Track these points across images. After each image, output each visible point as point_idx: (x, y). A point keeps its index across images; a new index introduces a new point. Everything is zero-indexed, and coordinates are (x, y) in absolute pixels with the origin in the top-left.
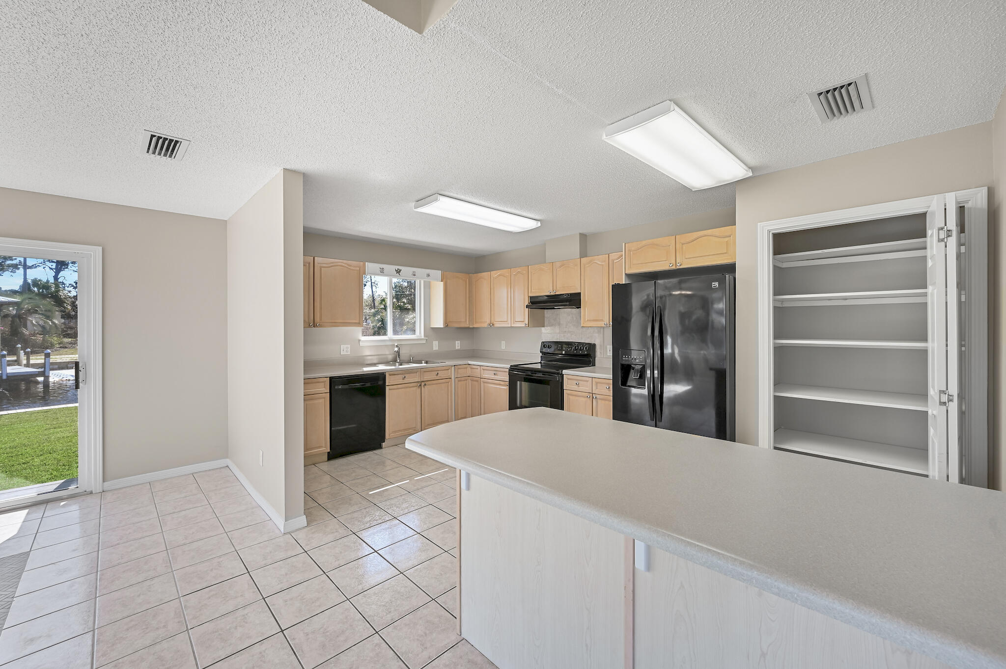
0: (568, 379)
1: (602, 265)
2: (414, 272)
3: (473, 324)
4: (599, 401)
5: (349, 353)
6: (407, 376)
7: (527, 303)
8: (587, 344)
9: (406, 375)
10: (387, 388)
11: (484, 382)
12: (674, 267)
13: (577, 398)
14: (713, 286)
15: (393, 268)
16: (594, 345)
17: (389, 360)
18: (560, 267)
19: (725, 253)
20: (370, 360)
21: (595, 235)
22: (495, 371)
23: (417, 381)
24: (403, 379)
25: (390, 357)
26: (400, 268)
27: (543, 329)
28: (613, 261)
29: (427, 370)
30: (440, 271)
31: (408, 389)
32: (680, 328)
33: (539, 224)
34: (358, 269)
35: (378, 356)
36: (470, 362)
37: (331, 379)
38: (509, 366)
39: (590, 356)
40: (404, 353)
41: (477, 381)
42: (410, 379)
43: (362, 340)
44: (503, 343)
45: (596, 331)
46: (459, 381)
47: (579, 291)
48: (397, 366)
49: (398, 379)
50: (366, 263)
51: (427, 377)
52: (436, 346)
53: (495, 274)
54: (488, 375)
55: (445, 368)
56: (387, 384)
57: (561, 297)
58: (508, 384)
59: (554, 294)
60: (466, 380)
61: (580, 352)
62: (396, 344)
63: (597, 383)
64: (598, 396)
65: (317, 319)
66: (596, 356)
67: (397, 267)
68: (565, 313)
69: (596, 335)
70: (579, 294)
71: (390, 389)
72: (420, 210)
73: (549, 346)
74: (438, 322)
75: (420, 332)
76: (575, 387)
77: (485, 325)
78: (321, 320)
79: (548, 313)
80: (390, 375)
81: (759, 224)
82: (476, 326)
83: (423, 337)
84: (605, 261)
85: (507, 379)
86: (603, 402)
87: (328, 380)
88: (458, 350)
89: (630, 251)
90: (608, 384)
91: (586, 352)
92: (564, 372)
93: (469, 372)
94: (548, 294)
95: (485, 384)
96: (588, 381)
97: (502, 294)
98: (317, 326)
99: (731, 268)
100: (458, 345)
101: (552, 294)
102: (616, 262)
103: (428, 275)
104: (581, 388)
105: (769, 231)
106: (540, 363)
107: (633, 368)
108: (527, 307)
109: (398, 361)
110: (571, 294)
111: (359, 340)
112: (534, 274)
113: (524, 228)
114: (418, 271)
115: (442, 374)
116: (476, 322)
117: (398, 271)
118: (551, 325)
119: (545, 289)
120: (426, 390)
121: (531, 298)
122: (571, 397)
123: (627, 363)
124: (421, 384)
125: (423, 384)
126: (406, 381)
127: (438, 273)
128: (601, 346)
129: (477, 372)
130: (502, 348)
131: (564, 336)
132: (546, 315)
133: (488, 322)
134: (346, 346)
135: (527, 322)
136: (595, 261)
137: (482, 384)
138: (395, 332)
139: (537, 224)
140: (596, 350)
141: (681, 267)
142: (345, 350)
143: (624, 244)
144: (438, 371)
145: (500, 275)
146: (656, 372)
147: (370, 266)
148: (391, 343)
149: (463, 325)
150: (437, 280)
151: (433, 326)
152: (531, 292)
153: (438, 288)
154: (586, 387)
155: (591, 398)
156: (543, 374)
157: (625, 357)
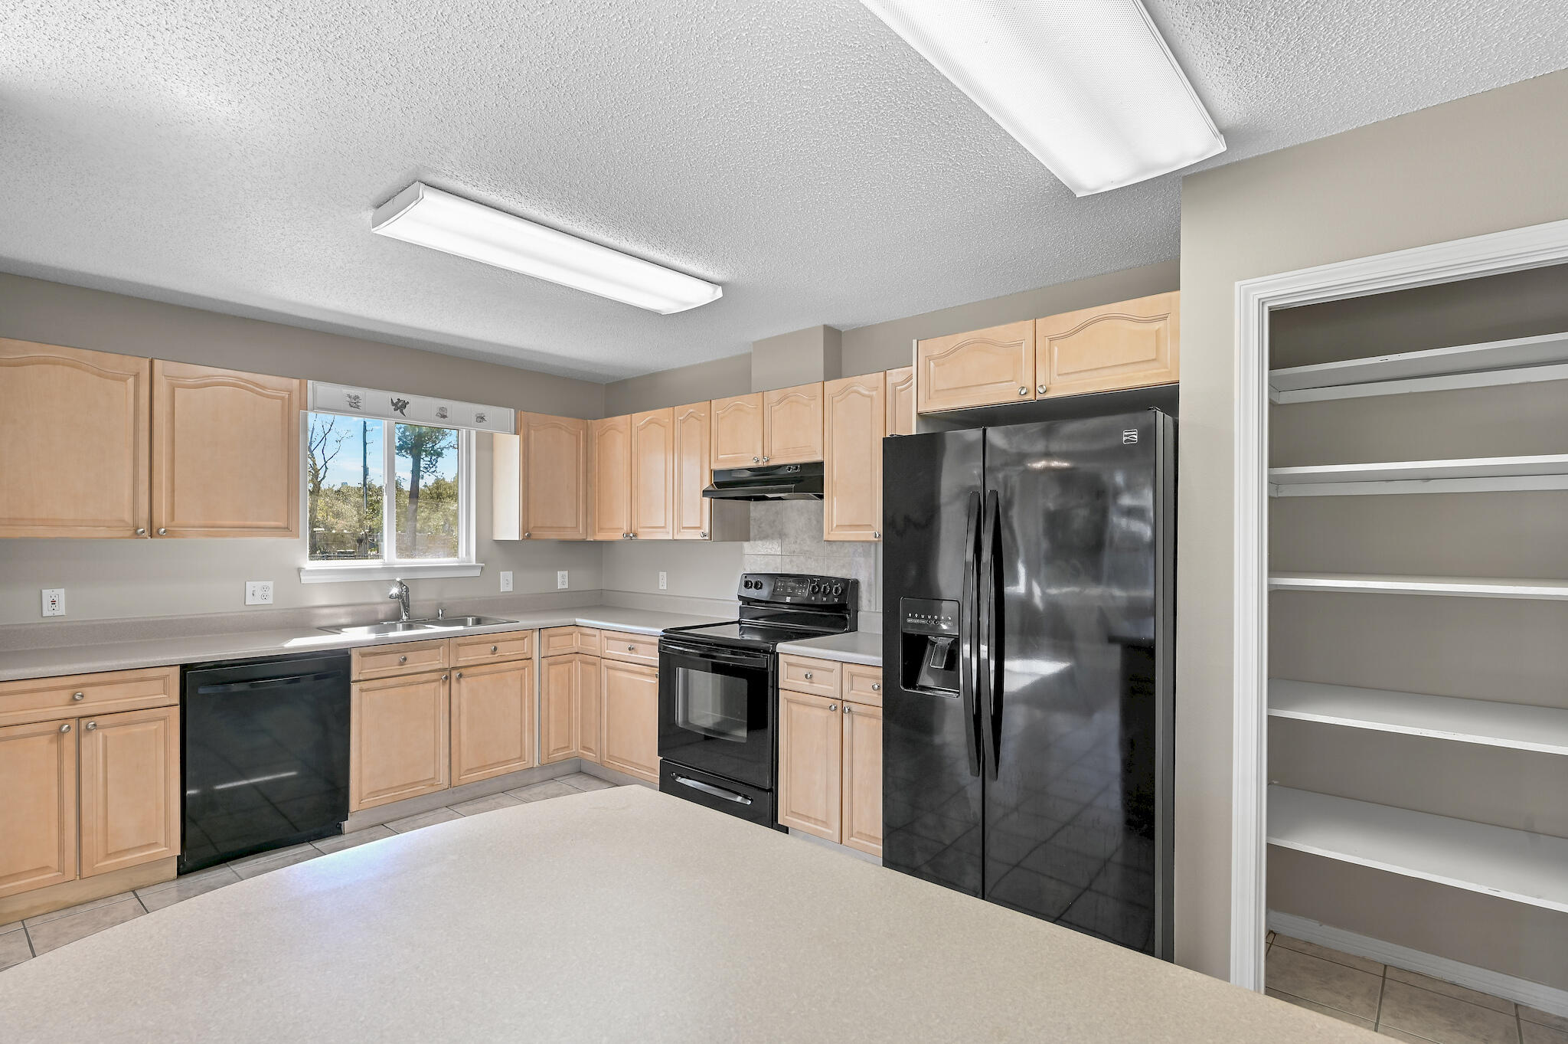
0: (789, 664)
1: (871, 397)
2: (442, 409)
3: (594, 533)
4: (858, 719)
5: (270, 601)
6: (410, 655)
7: (706, 485)
8: (838, 580)
9: (408, 655)
10: (355, 688)
11: (608, 668)
12: (1030, 397)
13: (807, 710)
14: (1124, 439)
15: (383, 398)
16: (856, 583)
17: (381, 616)
18: (780, 402)
19: (1153, 360)
20: (326, 618)
21: (858, 332)
22: (631, 641)
23: (440, 666)
24: (401, 664)
25: (383, 611)
26: (403, 397)
27: (746, 544)
28: (895, 385)
29: (469, 640)
30: (513, 410)
31: (413, 689)
32: (1045, 545)
33: (719, 293)
34: (286, 395)
35: (350, 609)
36: (579, 621)
37: (185, 668)
38: (659, 631)
39: (846, 609)
40: (423, 599)
41: (594, 664)
42: (420, 662)
43: (307, 568)
44: (663, 575)
45: (860, 550)
46: (550, 665)
47: (818, 458)
48: (400, 633)
49: (389, 665)
50: (310, 382)
51: (467, 657)
52: (506, 582)
53: (640, 418)
54: (618, 650)
55: (515, 635)
56: (354, 677)
57: (782, 472)
58: (656, 671)
59: (766, 465)
60: (571, 662)
61: (825, 599)
62: (398, 579)
63: (852, 675)
64: (854, 707)
65: (162, 517)
66: (860, 608)
67: (396, 396)
68: (795, 509)
69: (861, 560)
70: (819, 465)
71: (362, 690)
72: (387, 230)
73: (756, 584)
74: (509, 527)
75: (467, 552)
76: (804, 685)
77: (618, 536)
78: (173, 519)
79: (757, 509)
80: (363, 655)
81: (1237, 284)
82: (601, 537)
83: (474, 563)
84: (876, 388)
85: (655, 660)
86: (866, 720)
87: (175, 674)
88: (563, 592)
89: (929, 358)
90: (876, 678)
91: (836, 600)
92: (781, 649)
93: (576, 642)
94: (753, 464)
95: (611, 672)
96: (832, 671)
97: (656, 465)
98: (159, 535)
99: (1166, 399)
100: (562, 580)
101: (760, 464)
102: (902, 390)
103: (481, 418)
104: (817, 688)
105: (1262, 302)
106: (739, 622)
107: (933, 644)
108: (705, 493)
109: (405, 618)
110: (804, 466)
111: (299, 570)
112: (721, 418)
113: (686, 304)
114: (454, 407)
115: (506, 650)
116: (601, 529)
117: (400, 406)
118: (764, 537)
119: (744, 456)
120: (463, 690)
121: (716, 473)
122: (794, 707)
123: (915, 632)
124: (449, 676)
125: (455, 674)
126: (407, 668)
127: (508, 414)
128: (870, 585)
129: (595, 644)
130: (661, 588)
131: (791, 561)
132: (753, 514)
133: (626, 528)
134: (260, 584)
135: (707, 531)
136: (855, 388)
137: (604, 671)
138: (404, 550)
139: (714, 292)
140: (860, 594)
141: (1048, 396)
142: (259, 594)
143: (915, 341)
144: (498, 641)
145: (650, 422)
146: (984, 648)
147: (320, 390)
148: (385, 577)
149: (569, 535)
150: (504, 430)
151: (496, 539)
152: (717, 459)
153: (510, 449)
154: (827, 685)
155: (839, 711)
156: (733, 653)
157: (913, 617)
